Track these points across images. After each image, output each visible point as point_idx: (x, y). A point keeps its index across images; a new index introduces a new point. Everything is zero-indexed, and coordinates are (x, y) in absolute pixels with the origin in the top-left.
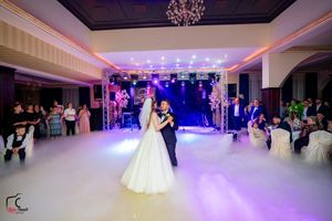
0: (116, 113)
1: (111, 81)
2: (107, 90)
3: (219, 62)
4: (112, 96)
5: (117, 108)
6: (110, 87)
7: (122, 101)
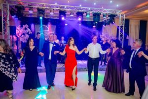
0: (15, 48)
1: (12, 13)
2: (8, 22)
3: (118, 6)
4: (13, 31)
5: (17, 42)
6: (11, 19)
7: (23, 36)
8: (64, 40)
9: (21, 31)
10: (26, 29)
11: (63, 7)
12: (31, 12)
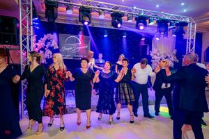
2: (31, 28)
7: (41, 52)
8: (103, 58)
9: (38, 44)
10: (47, 41)
11: (117, 8)
12: (69, 12)
